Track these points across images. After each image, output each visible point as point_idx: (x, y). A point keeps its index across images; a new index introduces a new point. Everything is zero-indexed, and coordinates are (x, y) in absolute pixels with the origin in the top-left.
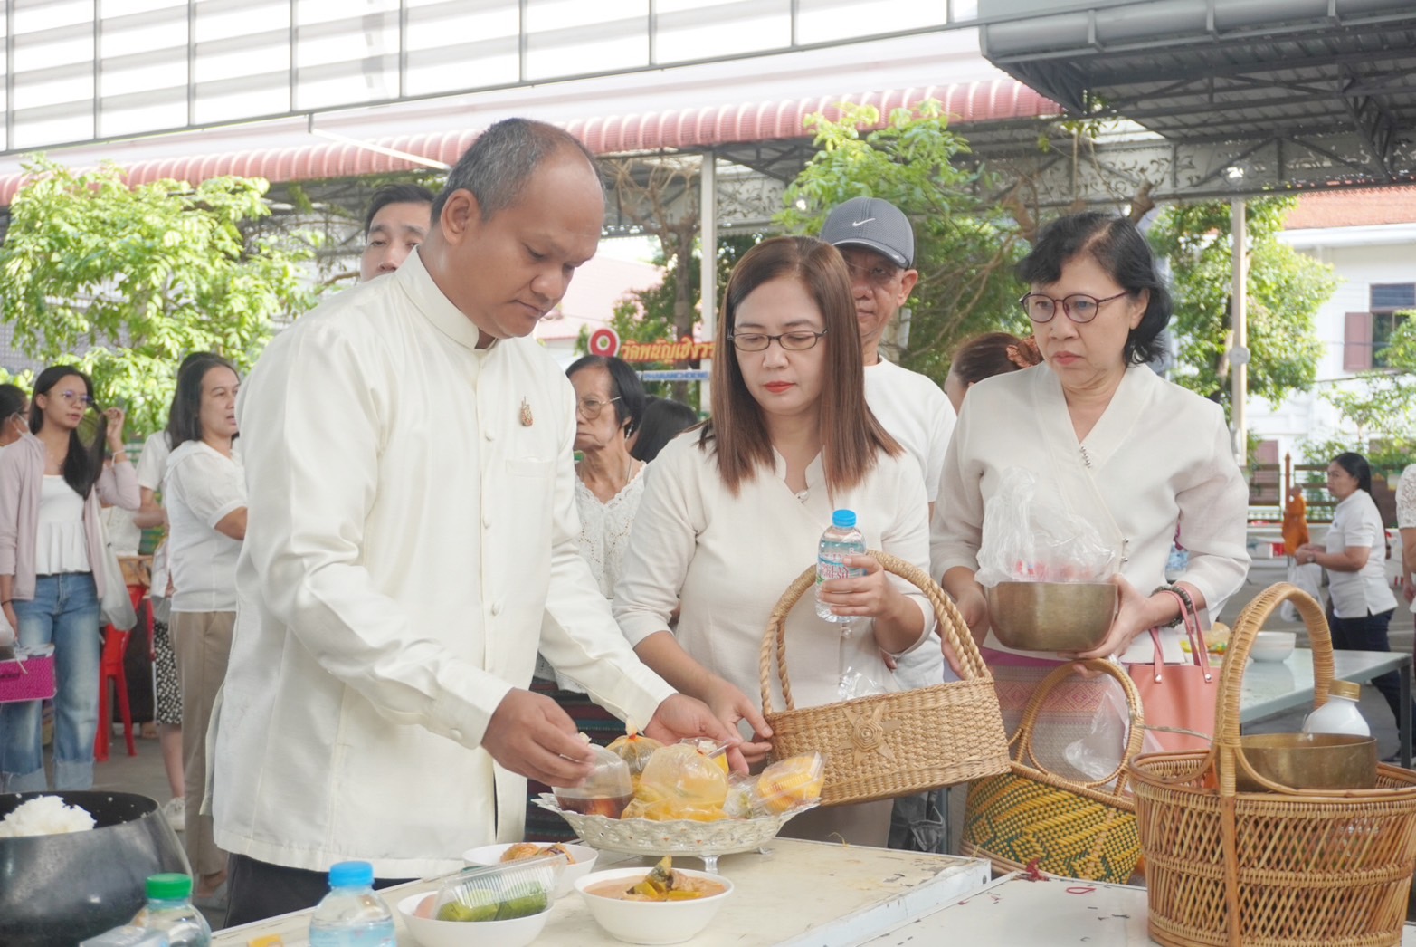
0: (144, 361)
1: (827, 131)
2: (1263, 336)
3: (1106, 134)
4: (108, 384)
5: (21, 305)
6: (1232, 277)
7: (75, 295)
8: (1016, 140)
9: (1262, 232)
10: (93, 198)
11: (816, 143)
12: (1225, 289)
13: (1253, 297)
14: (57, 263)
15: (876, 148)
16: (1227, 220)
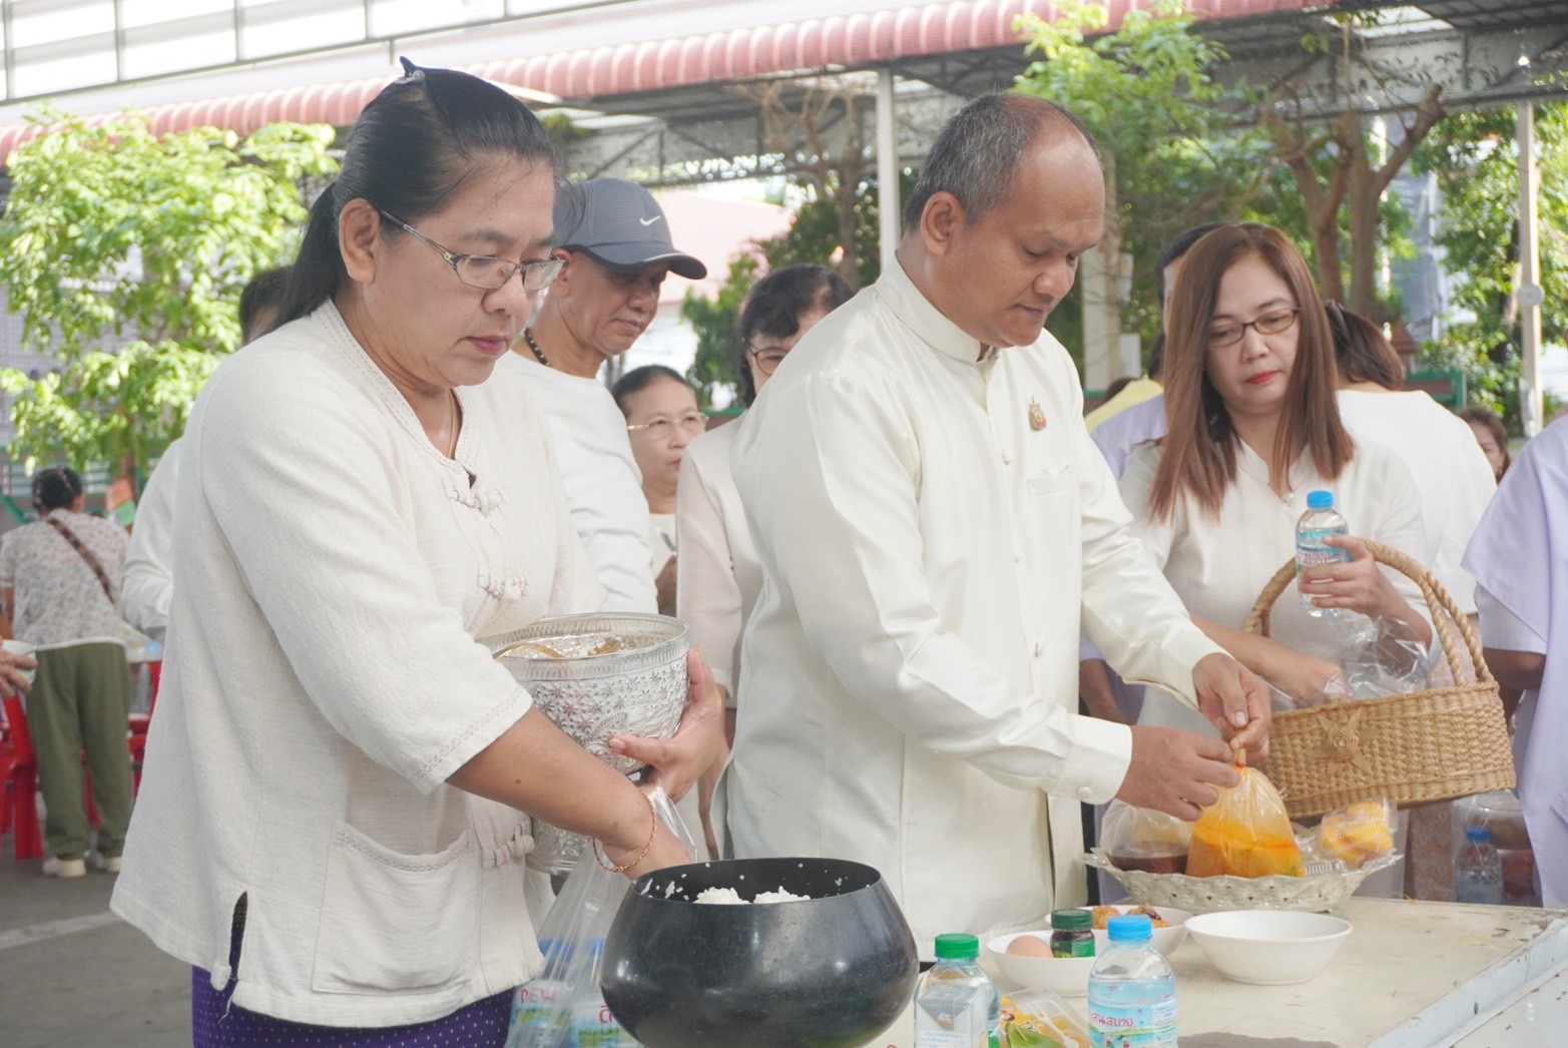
0: (193, 357)
1: (1043, 35)
2: (1559, 269)
3: (1386, 25)
4: (150, 387)
5: (32, 292)
6: (1519, 195)
7: (97, 275)
8: (1275, 37)
9: (1554, 136)
10: (114, 153)
11: (1029, 50)
12: (1509, 211)
13: (1546, 220)
14: (75, 238)
15: (1103, 55)
16: (1510, 122)
